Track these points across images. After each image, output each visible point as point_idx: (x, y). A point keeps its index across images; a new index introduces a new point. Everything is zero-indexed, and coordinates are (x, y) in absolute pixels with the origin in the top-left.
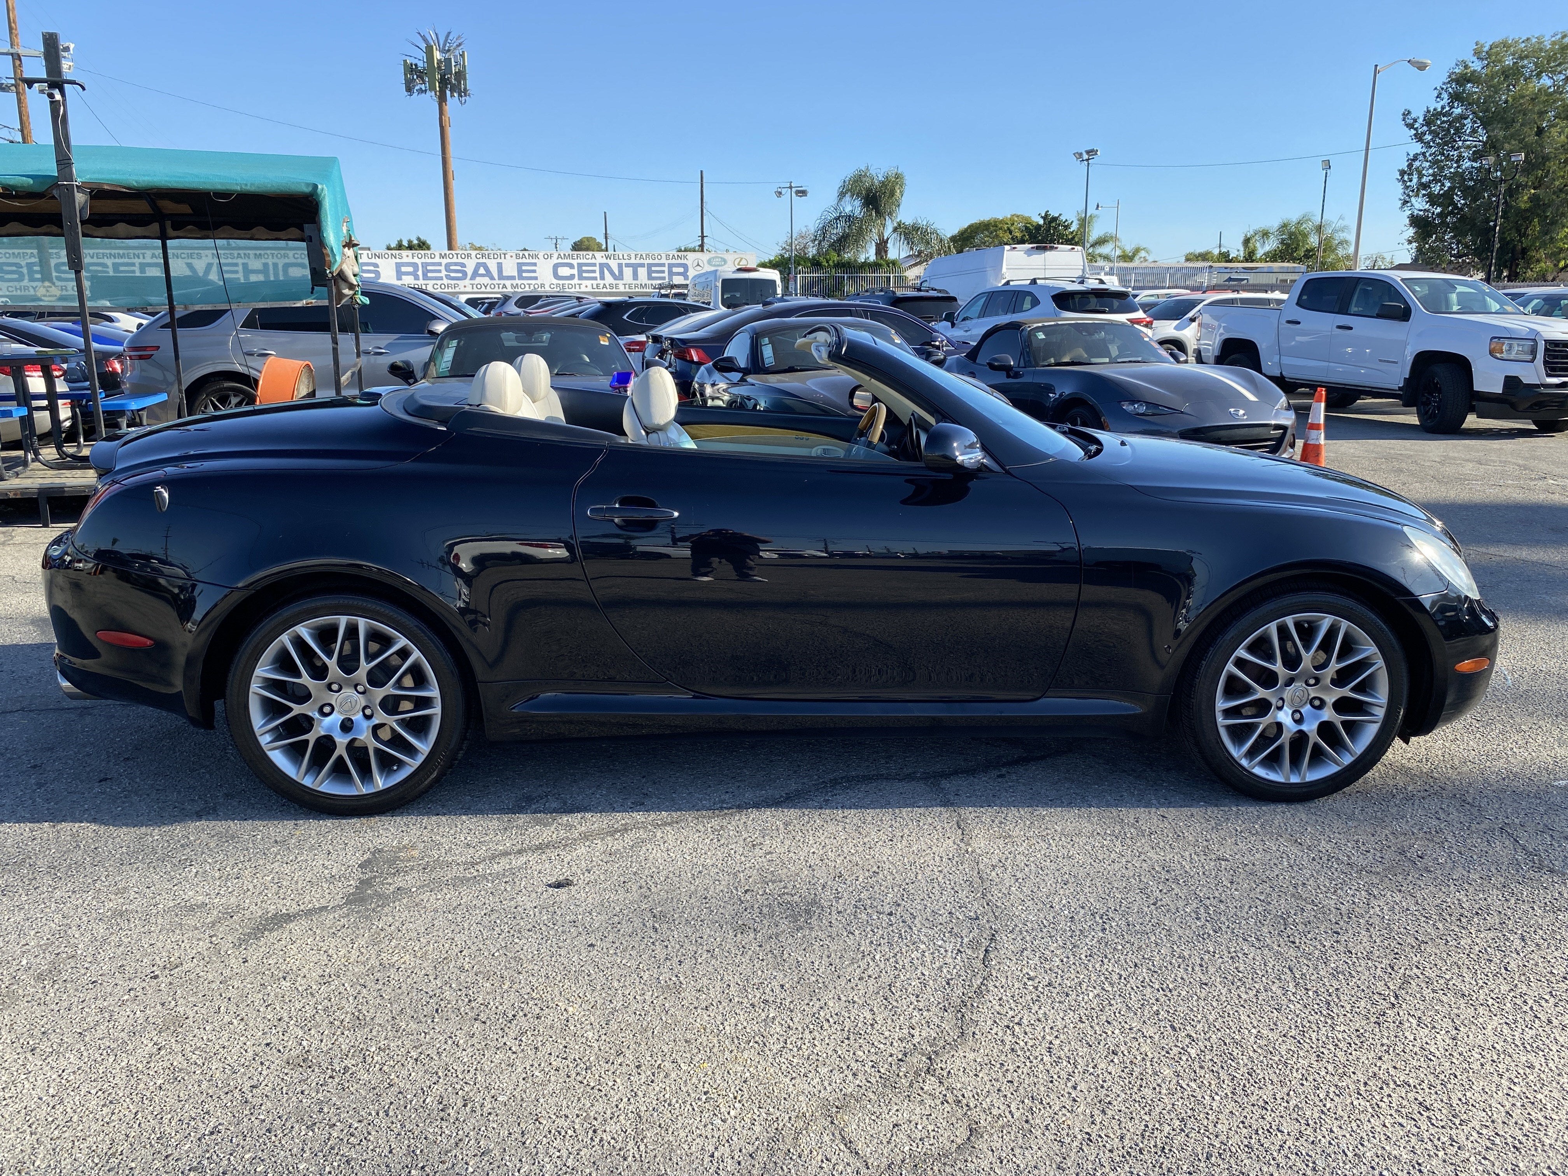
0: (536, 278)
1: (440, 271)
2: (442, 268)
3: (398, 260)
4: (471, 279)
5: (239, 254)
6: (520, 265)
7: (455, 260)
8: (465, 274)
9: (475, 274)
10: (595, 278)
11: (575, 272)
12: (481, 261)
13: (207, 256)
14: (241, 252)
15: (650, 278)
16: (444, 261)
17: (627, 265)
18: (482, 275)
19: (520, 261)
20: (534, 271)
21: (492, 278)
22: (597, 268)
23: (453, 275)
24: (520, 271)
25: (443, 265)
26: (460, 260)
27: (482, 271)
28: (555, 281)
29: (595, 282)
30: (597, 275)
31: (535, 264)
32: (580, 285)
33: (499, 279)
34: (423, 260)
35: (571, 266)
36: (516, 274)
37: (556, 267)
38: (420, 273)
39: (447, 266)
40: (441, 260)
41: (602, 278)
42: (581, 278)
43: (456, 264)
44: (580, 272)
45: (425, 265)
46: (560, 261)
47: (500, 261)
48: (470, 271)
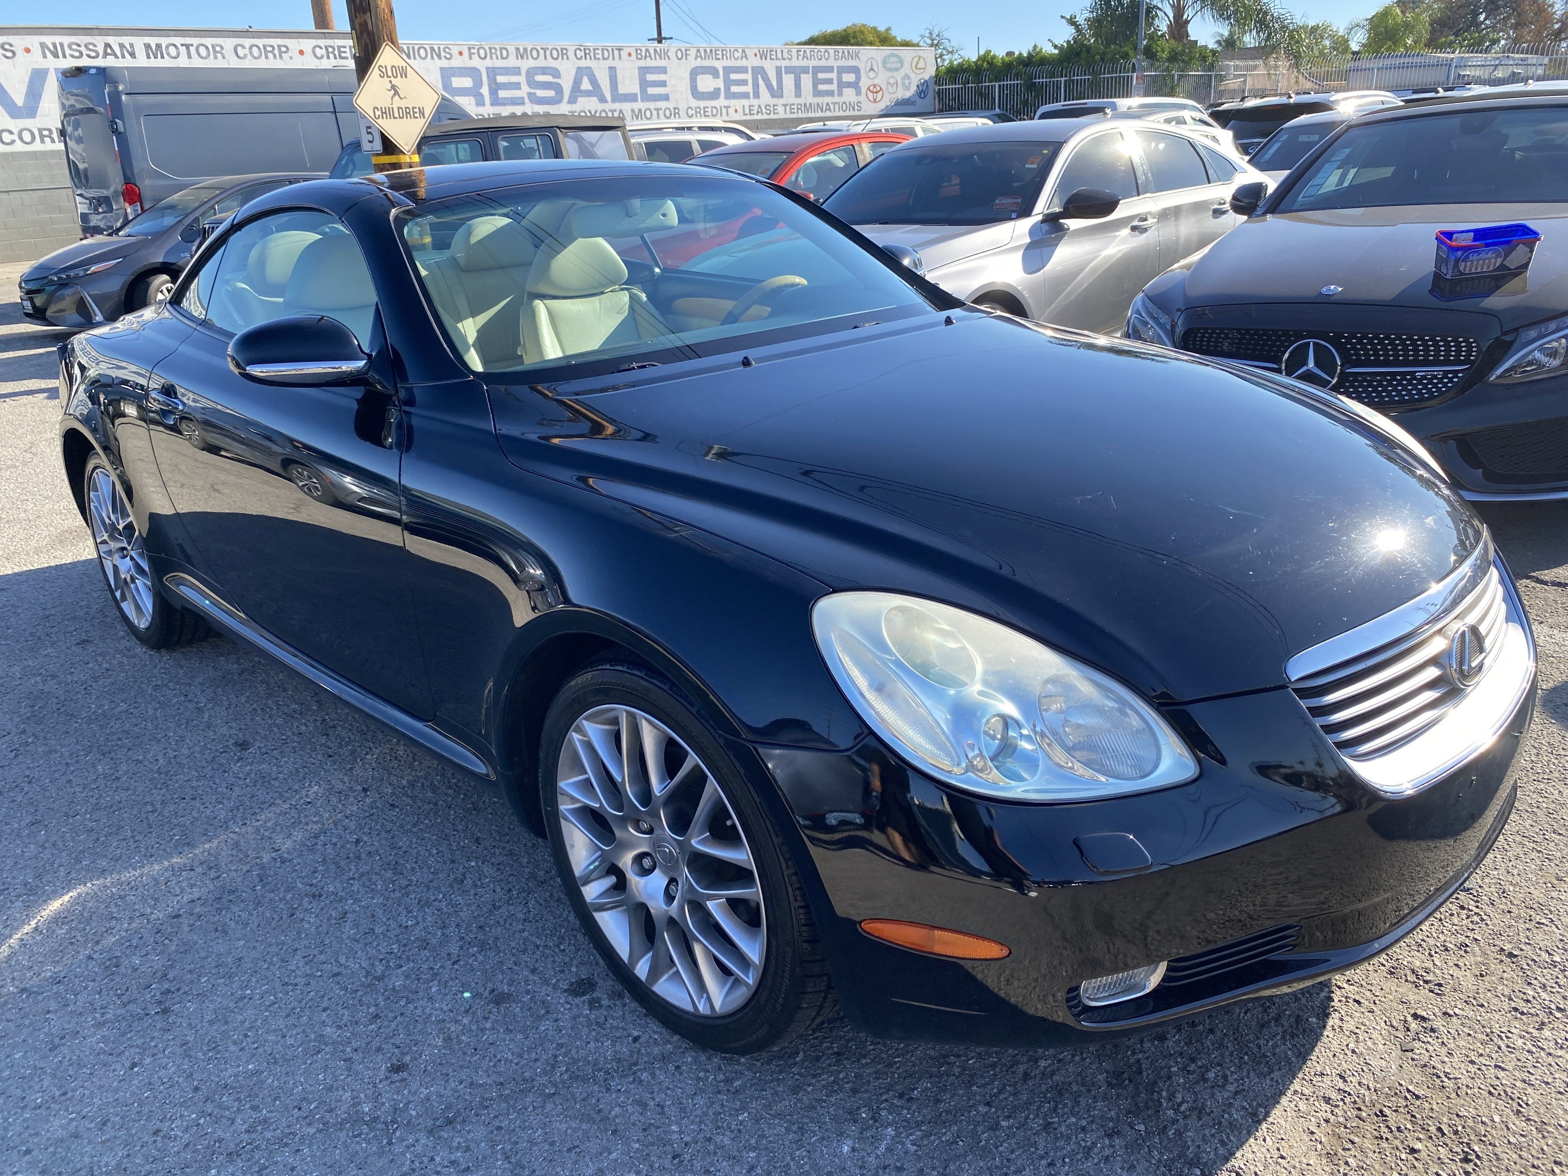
0: (666, 98)
1: (517, 86)
2: (521, 79)
3: (444, 63)
4: (570, 102)
5: (107, 45)
6: (643, 71)
7: (541, 63)
8: (558, 89)
9: (576, 90)
10: (745, 96)
11: (720, 83)
12: (583, 63)
13: (28, 50)
14: (110, 40)
15: (817, 93)
16: (526, 64)
17: (789, 70)
18: (588, 94)
19: (642, 63)
20: (663, 84)
21: (602, 100)
22: (748, 77)
23: (540, 93)
24: (644, 84)
25: (523, 72)
26: (551, 63)
27: (586, 85)
28: (694, 103)
29: (746, 102)
30: (749, 89)
31: (663, 70)
32: (727, 107)
33: (613, 101)
34: (488, 63)
35: (714, 72)
36: (636, 89)
37: (695, 73)
38: (485, 91)
39: (531, 73)
40: (518, 63)
41: (757, 95)
42: (730, 95)
43: (544, 71)
44: (728, 83)
45: (493, 72)
46: (699, 63)
47: (613, 64)
48: (567, 84)
